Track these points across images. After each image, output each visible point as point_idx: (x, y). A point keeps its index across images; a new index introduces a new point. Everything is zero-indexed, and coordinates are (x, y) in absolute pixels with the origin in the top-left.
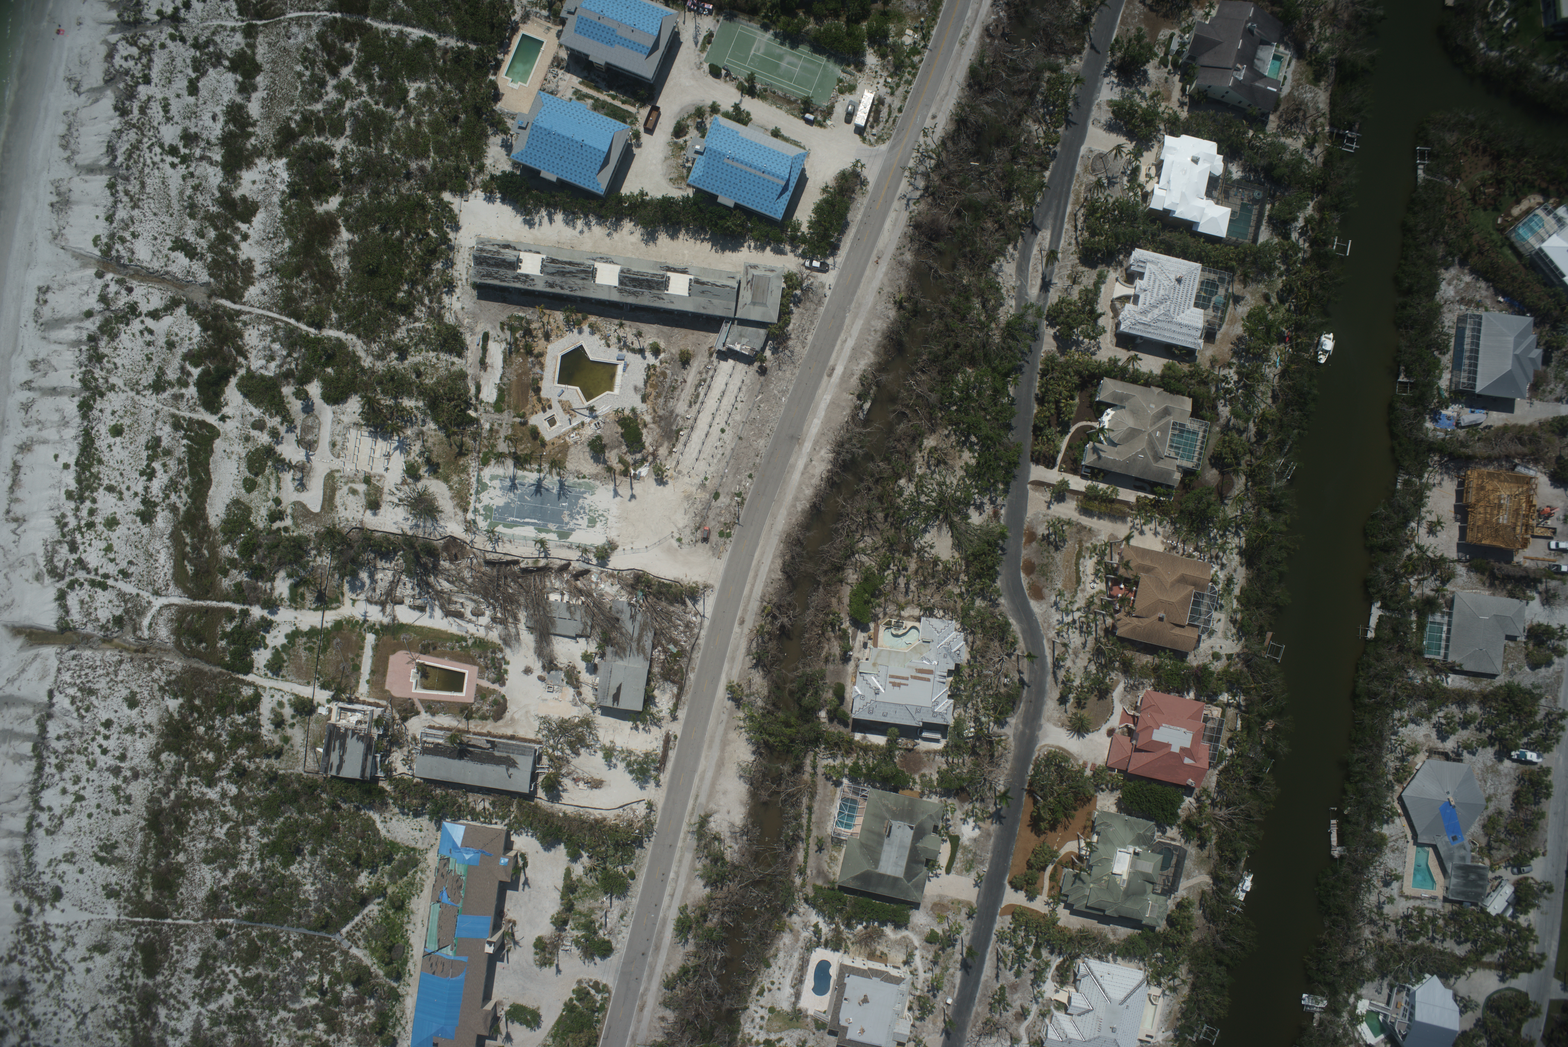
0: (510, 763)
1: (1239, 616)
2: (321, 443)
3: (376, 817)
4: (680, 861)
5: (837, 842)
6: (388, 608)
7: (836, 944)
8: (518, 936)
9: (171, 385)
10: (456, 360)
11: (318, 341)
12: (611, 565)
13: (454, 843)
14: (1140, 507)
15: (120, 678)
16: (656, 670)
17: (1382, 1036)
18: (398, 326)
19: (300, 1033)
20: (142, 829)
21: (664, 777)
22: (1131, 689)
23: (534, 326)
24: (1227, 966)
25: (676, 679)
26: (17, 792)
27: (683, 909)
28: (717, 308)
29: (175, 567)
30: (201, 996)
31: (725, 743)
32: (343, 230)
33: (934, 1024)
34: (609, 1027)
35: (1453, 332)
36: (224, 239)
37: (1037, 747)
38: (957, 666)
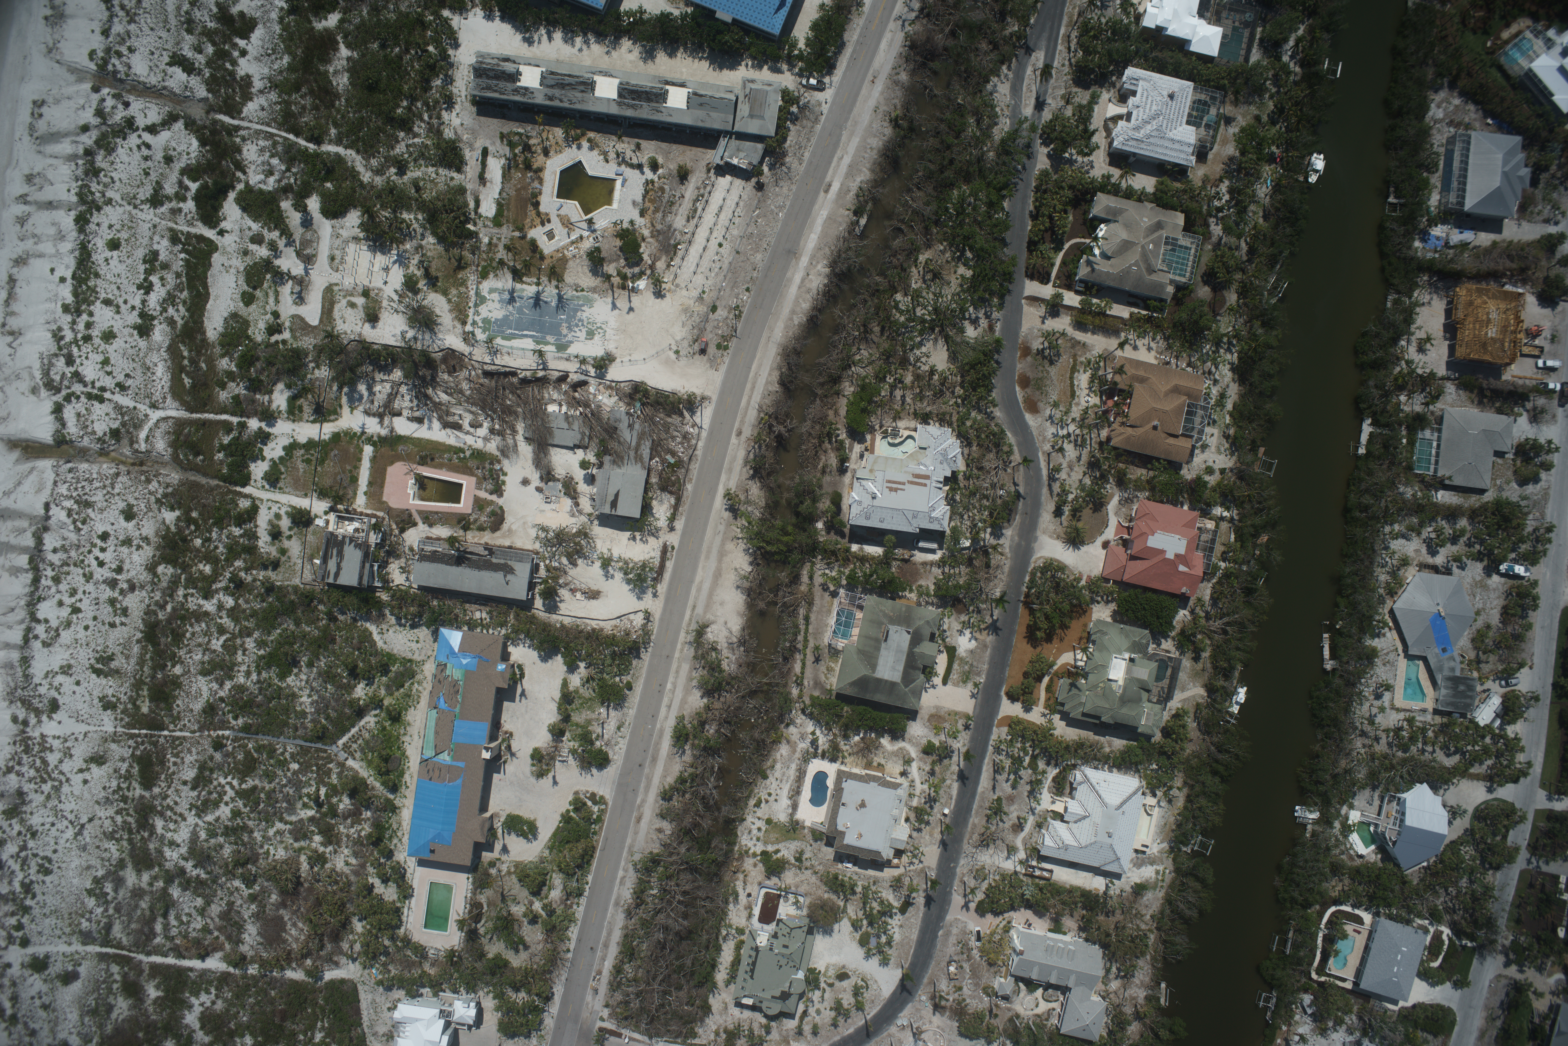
0: (508, 570)
1: (1232, 432)
2: (319, 257)
3: (372, 628)
4: (677, 672)
5: (834, 652)
6: (386, 420)
7: (833, 755)
8: (515, 746)
9: (169, 199)
10: (455, 175)
11: (317, 155)
12: (609, 377)
13: (451, 648)
14: (1134, 323)
15: (117, 491)
16: (654, 480)
17: (1373, 847)
18: (398, 142)
19: (296, 845)
20: (138, 641)
21: (662, 588)
22: (1126, 502)
23: (532, 142)
24: (1222, 777)
25: (674, 489)
26: (13, 604)
27: (681, 719)
28: (715, 121)
29: (173, 379)
30: (197, 808)
31: (722, 554)
32: (342, 47)
33: (931, 835)
34: (606, 839)
35: (1442, 150)
36: (222, 55)
37: (1033, 559)
38: (954, 473)
